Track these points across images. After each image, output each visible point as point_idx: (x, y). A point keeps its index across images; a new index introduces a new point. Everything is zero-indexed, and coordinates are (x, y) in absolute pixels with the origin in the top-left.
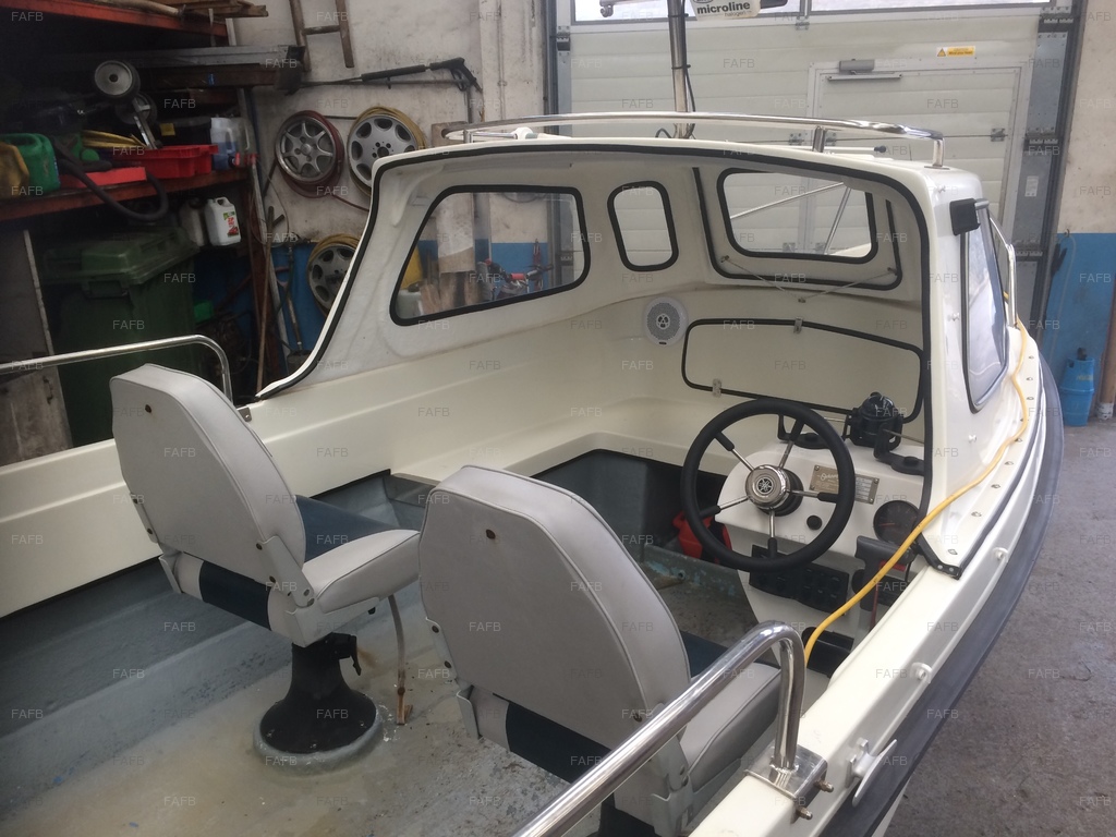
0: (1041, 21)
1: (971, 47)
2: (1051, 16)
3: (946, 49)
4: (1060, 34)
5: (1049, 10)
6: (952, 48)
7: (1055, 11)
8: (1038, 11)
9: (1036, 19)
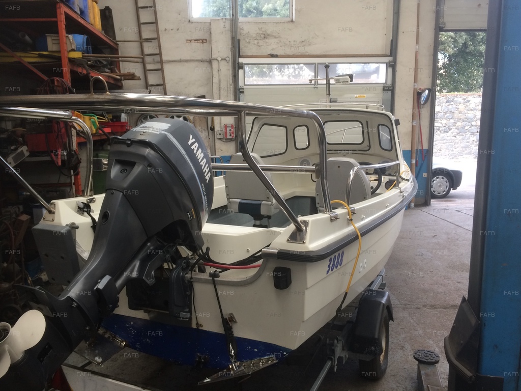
0: (384, 88)
1: (365, 95)
2: (386, 87)
3: (357, 96)
4: (389, 92)
5: (385, 85)
6: (359, 95)
7: (387, 85)
8: (382, 85)
9: (382, 88)
